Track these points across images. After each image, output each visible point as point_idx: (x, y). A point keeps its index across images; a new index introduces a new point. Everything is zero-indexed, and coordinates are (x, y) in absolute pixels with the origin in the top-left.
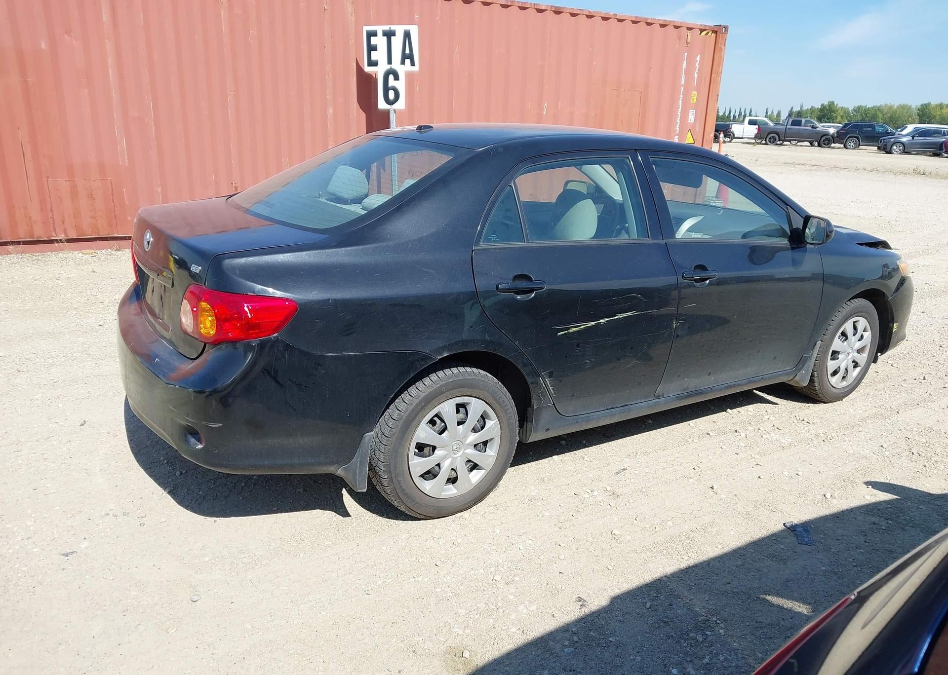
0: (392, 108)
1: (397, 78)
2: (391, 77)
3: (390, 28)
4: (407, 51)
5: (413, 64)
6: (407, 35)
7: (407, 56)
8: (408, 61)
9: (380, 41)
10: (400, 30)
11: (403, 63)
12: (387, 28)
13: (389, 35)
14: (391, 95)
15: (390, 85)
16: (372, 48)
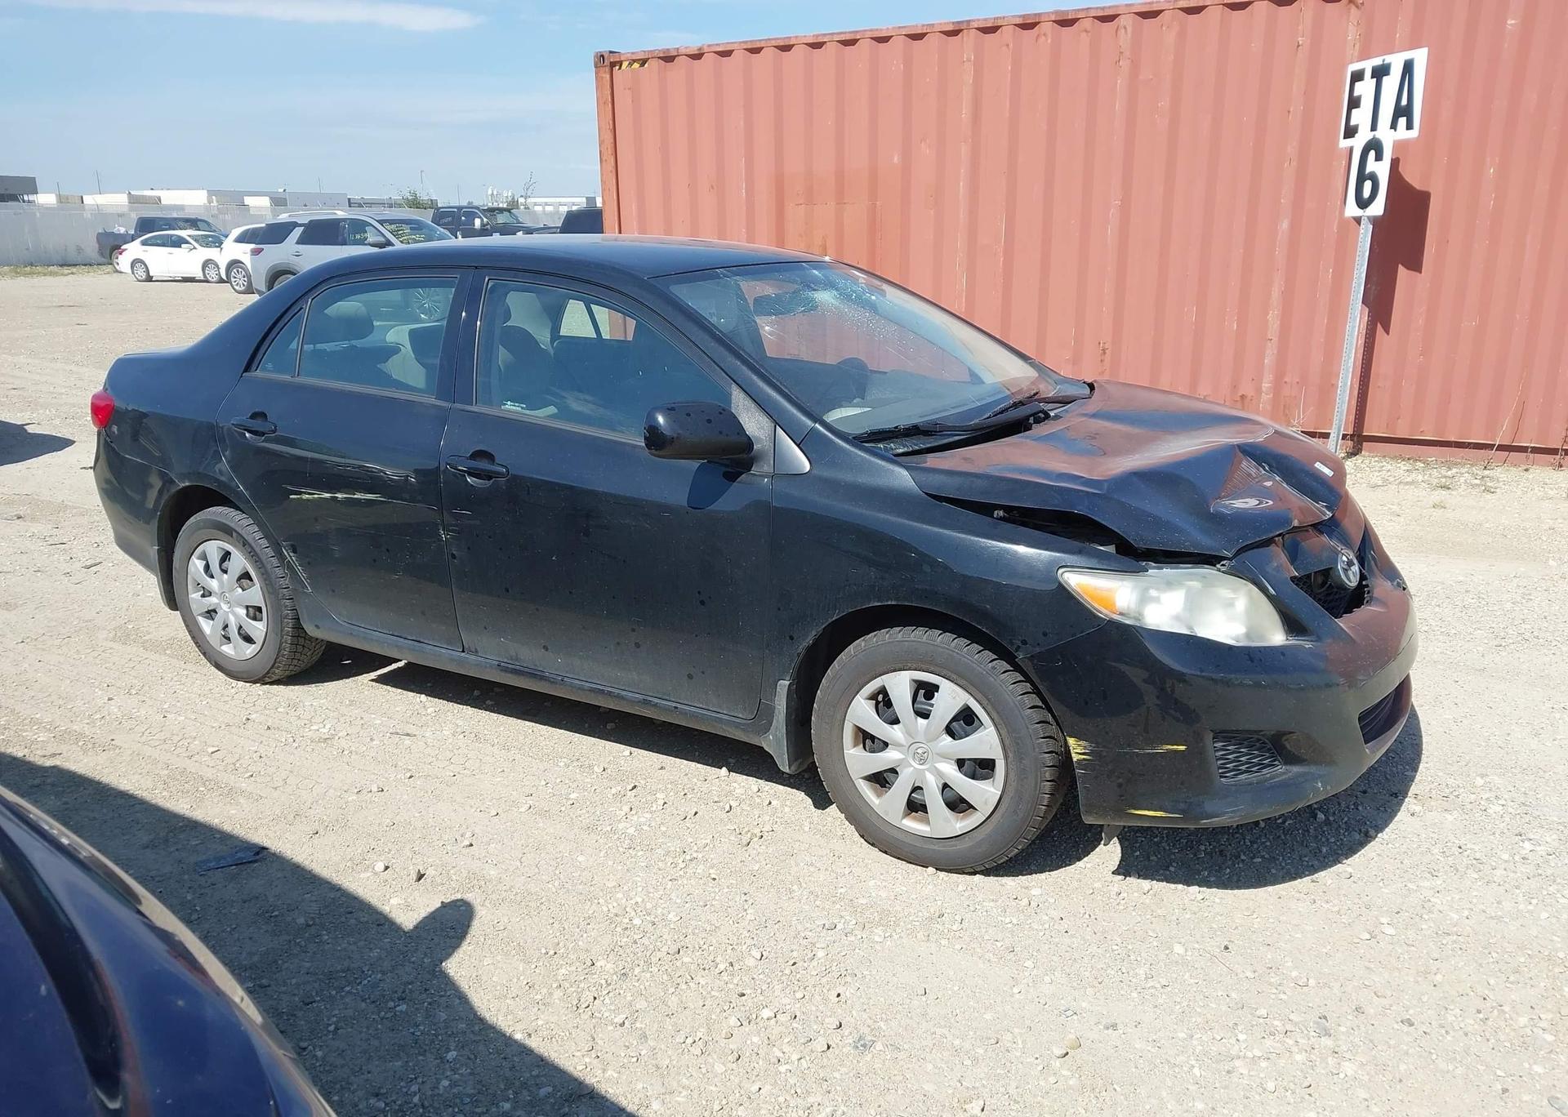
0: (1366, 214)
1: (1379, 158)
2: (1372, 154)
3: (1383, 61)
4: (1404, 102)
5: (1409, 126)
6: (1408, 68)
7: (1403, 111)
8: (1402, 121)
9: (1365, 88)
10: (1397, 62)
11: (1394, 126)
12: (1377, 61)
13: (1380, 73)
14: (1367, 193)
15: (1368, 171)
16: (1354, 103)
